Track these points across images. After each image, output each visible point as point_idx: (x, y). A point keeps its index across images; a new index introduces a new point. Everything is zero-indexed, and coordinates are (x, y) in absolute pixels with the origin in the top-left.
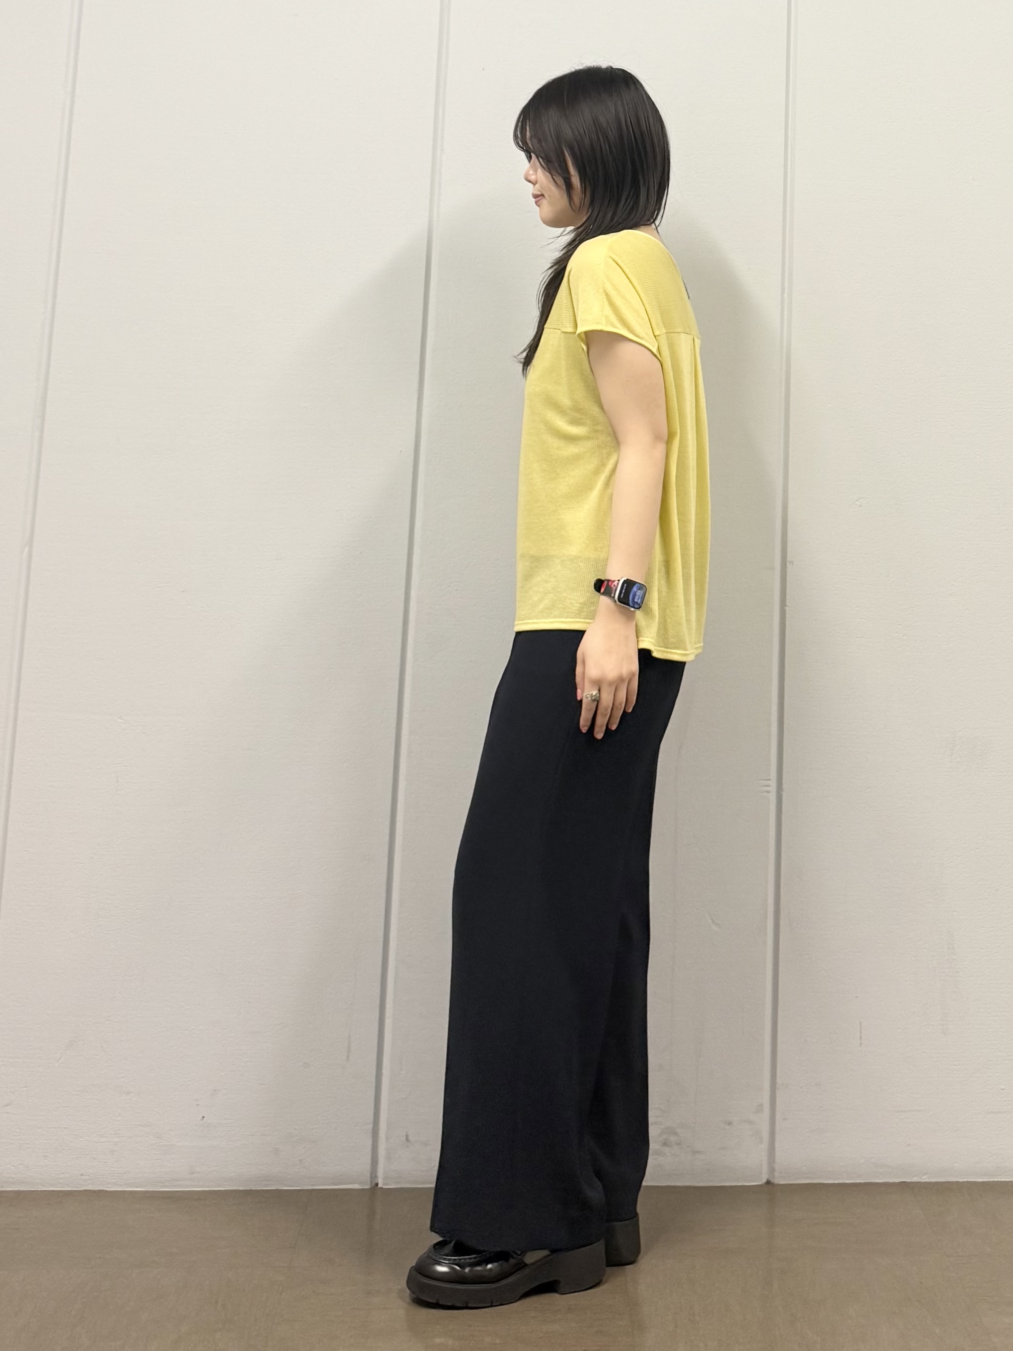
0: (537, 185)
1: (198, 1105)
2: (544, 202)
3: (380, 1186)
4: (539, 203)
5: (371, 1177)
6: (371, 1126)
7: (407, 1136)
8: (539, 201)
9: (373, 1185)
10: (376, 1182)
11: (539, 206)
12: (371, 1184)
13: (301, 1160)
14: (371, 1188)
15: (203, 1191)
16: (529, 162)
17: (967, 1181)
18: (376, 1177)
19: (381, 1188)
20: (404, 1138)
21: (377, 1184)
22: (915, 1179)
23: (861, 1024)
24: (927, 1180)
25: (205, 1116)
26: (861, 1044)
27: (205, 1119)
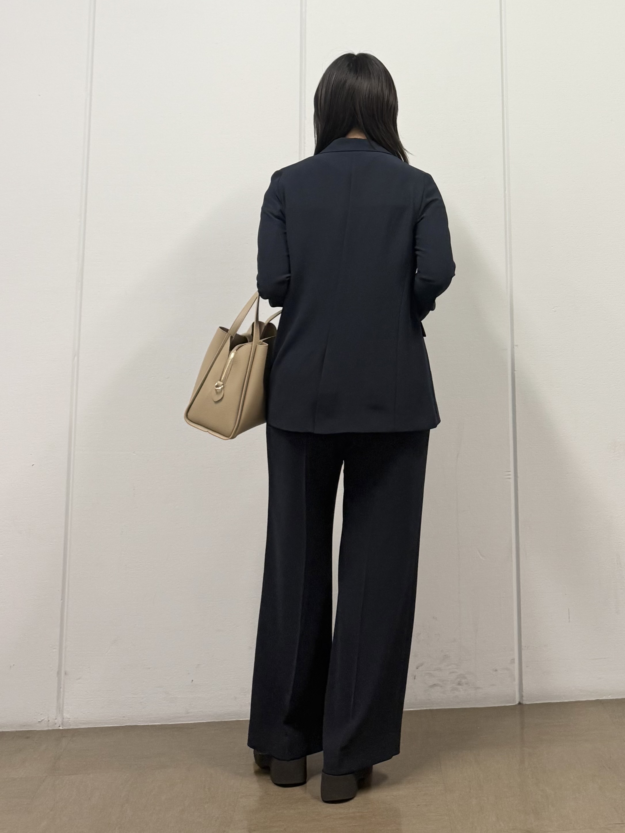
1: (188, 674)
23: (569, 610)
24: (611, 698)
25: (193, 680)
26: (569, 621)
27: (193, 682)
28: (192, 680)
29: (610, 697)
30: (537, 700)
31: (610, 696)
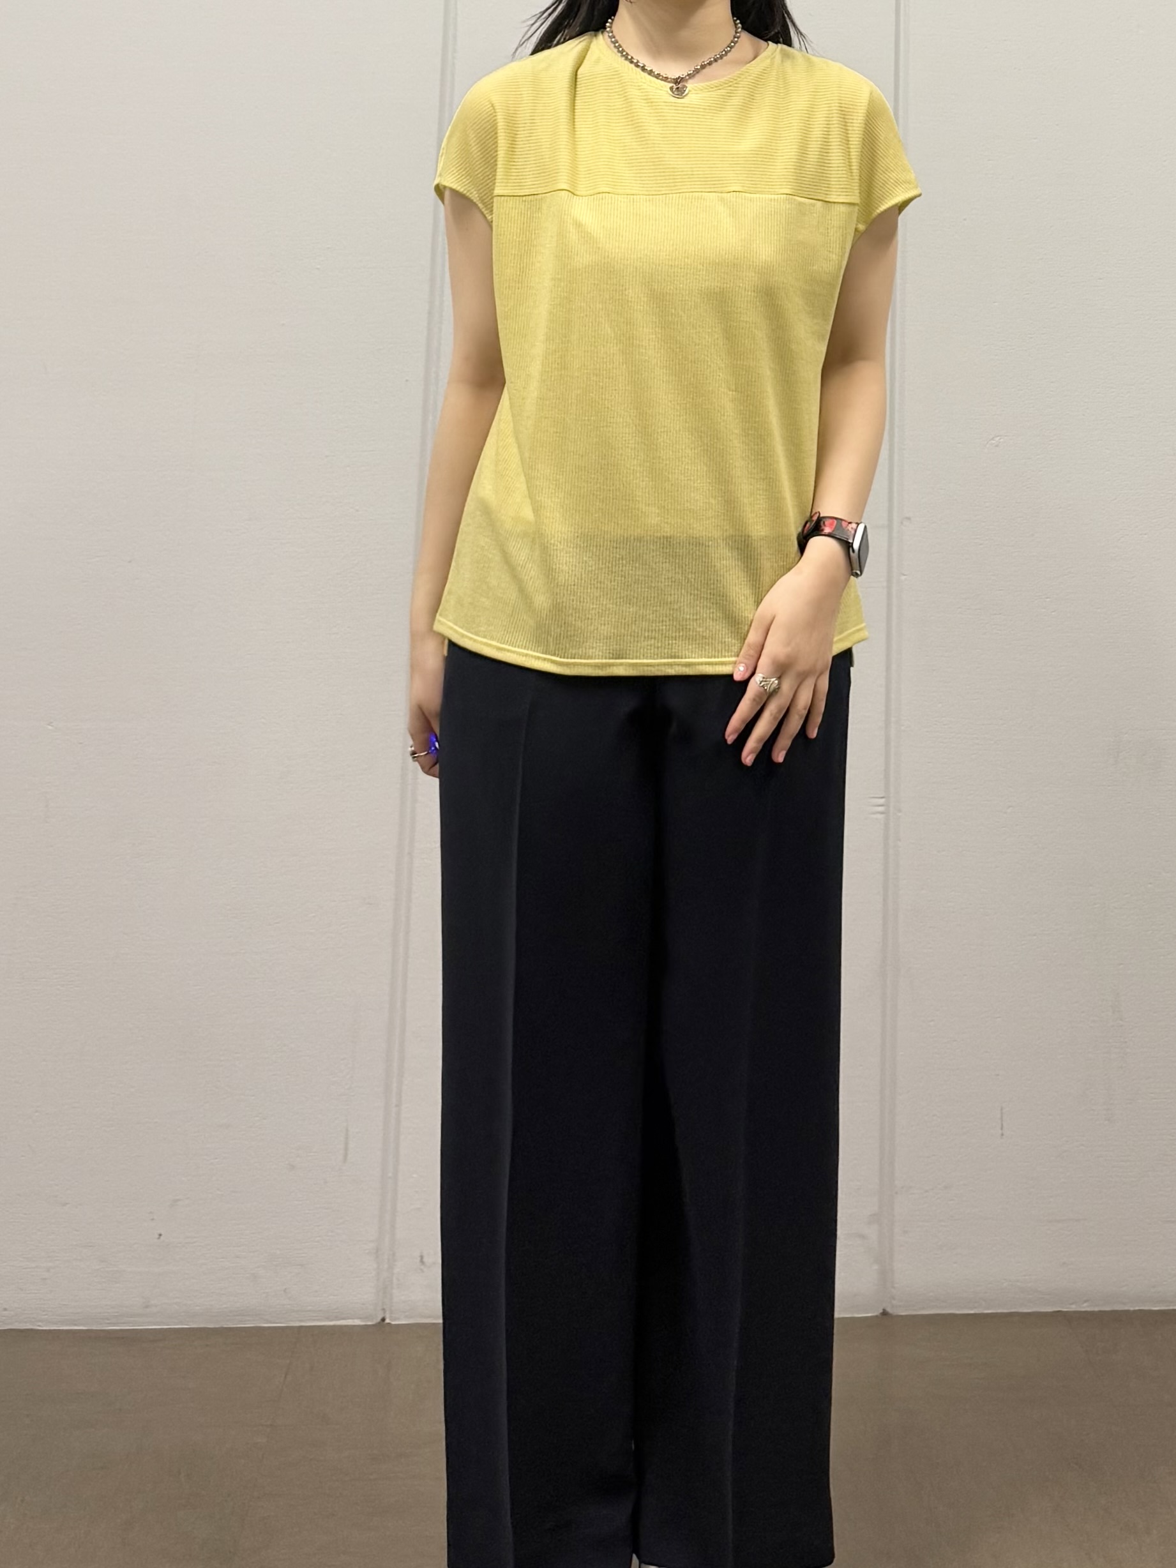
1: (152, 1220)
3: (387, 1321)
5: (377, 1310)
6: (375, 1245)
7: (422, 1257)
9: (380, 1320)
10: (383, 1316)
12: (377, 1319)
13: (285, 1289)
14: (376, 1325)
15: (160, 1330)
18: (384, 1310)
19: (389, 1324)
20: (418, 1260)
21: (384, 1320)
22: (1073, 1308)
23: (1002, 1109)
24: (1089, 1309)
25: (163, 1233)
26: (1002, 1135)
27: (162, 1238)
28: (160, 1235)
29: (1085, 1307)
30: (923, 1308)
31: (1085, 1305)
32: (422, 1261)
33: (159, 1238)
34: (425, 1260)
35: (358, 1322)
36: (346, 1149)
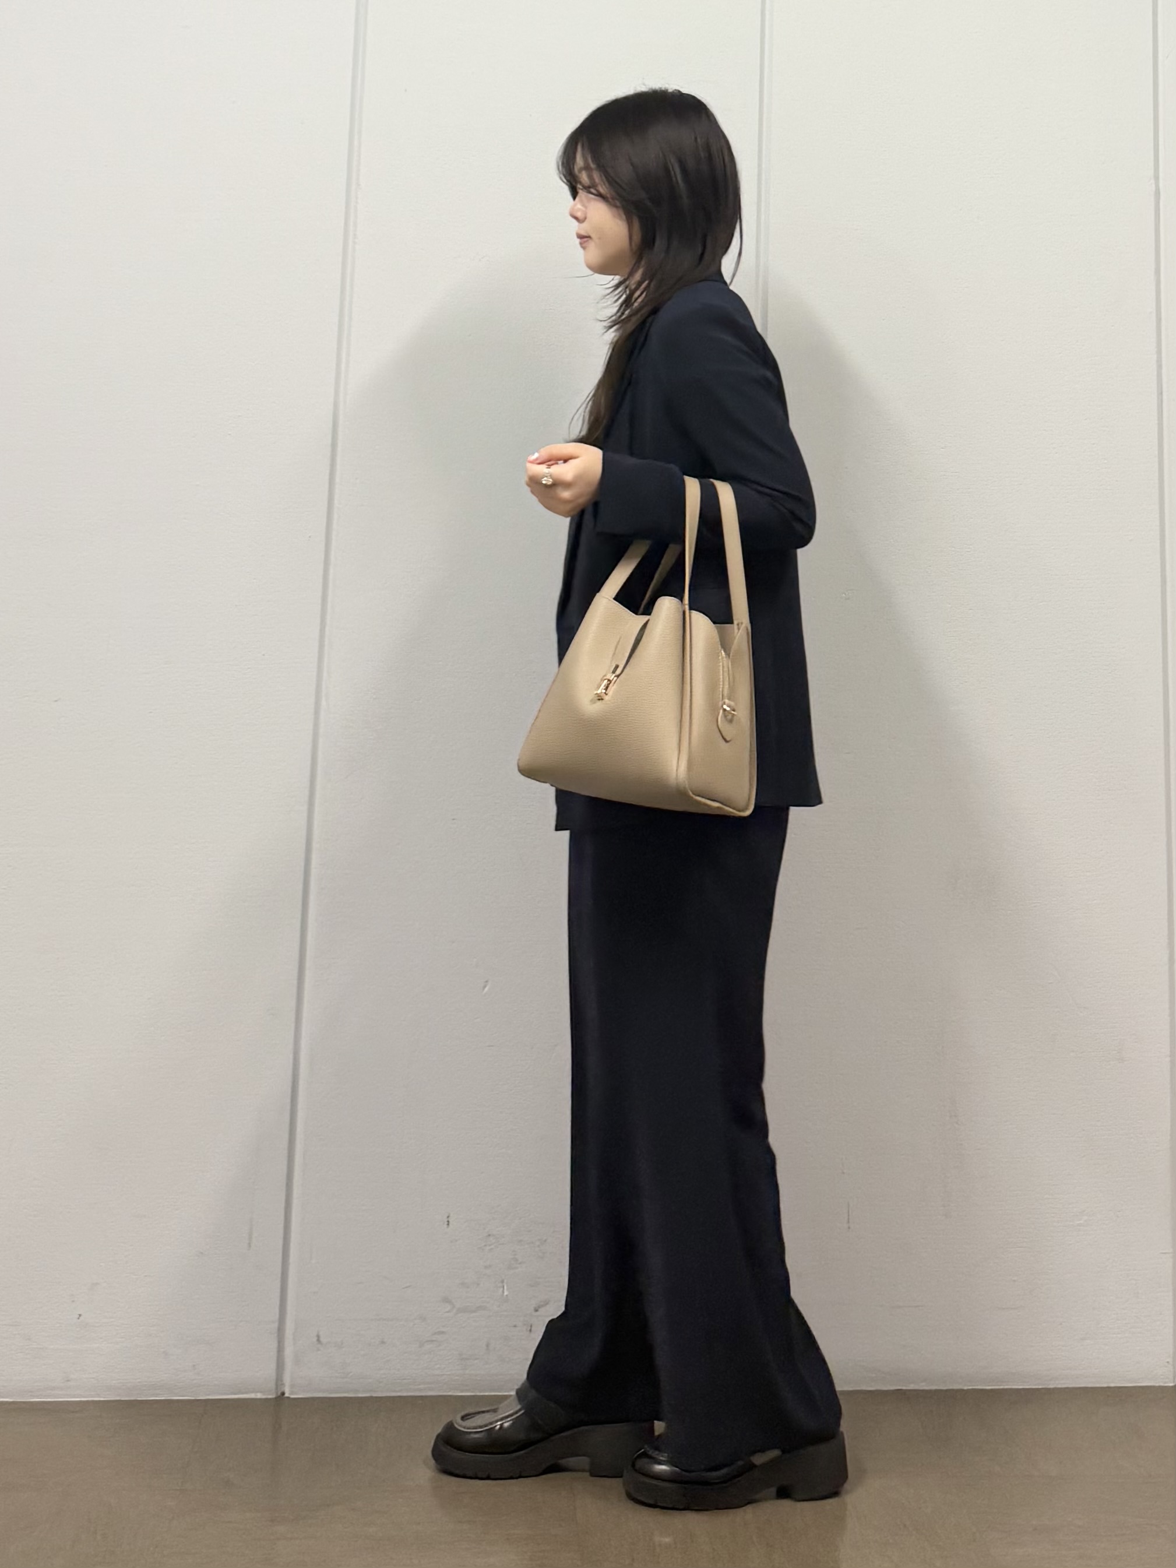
0: (585, 225)
1: (73, 1301)
2: (592, 245)
3: (287, 1395)
4: (584, 245)
5: (277, 1385)
6: (276, 1325)
7: (318, 1336)
8: (585, 242)
9: (279, 1394)
10: (282, 1390)
11: (584, 248)
12: (277, 1393)
13: (194, 1366)
14: (276, 1398)
15: (81, 1402)
16: (574, 198)
17: (973, 1389)
18: (283, 1384)
19: (288, 1398)
20: (315, 1339)
21: (283, 1394)
22: (912, 1387)
23: (849, 1204)
24: (926, 1388)
25: (82, 1314)
26: (849, 1228)
27: (82, 1318)
28: (80, 1315)
29: (923, 1386)
31: (924, 1384)
32: (318, 1340)
33: (79, 1318)
34: (322, 1339)
35: (259, 1396)
36: (250, 1238)
